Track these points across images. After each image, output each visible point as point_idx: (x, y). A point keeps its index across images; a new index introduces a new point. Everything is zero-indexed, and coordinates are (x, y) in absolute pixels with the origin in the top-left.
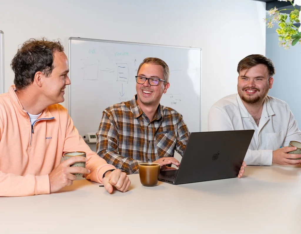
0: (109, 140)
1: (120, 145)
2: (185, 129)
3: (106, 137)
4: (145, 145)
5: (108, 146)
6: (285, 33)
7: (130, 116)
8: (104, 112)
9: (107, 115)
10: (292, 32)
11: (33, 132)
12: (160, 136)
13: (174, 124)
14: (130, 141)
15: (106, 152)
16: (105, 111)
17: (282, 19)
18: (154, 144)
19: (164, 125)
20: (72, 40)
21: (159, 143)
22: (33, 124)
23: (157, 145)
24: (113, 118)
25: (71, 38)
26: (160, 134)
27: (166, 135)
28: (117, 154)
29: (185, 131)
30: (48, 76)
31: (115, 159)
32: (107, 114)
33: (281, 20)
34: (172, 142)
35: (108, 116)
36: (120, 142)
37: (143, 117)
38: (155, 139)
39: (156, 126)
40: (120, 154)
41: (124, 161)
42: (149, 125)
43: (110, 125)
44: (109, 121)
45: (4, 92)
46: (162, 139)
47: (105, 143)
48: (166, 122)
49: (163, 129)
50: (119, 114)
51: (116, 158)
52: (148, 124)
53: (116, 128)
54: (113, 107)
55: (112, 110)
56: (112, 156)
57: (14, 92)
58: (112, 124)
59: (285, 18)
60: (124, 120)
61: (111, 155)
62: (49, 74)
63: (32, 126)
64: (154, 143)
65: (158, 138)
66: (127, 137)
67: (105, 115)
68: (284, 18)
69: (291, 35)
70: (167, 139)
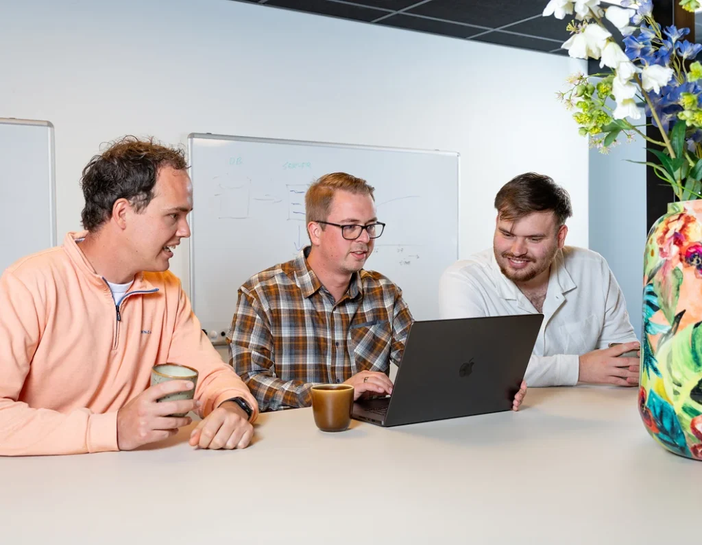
0: (253, 352)
1: (276, 359)
2: (406, 316)
3: (247, 347)
4: (329, 352)
5: (253, 366)
6: (590, 122)
7: (293, 294)
8: (240, 291)
9: (246, 299)
10: (603, 119)
11: (119, 319)
12: (361, 331)
13: (386, 307)
14: (297, 346)
15: (248, 377)
16: (243, 289)
17: (583, 94)
18: (349, 350)
19: (367, 308)
20: (196, 140)
21: (357, 347)
22: (119, 303)
23: (355, 351)
24: (260, 303)
25: (192, 136)
26: (360, 328)
27: (372, 329)
28: (272, 376)
29: (407, 322)
30: (140, 210)
31: (267, 388)
32: (247, 296)
33: (583, 96)
34: (385, 343)
35: (249, 299)
36: (277, 352)
37: (321, 293)
38: (349, 338)
39: (350, 310)
40: (277, 377)
41: (286, 389)
42: (334, 309)
43: (253, 319)
44: (251, 310)
45: (55, 244)
46: (365, 337)
47: (245, 359)
48: (371, 302)
49: (366, 316)
50: (271, 293)
51: (269, 386)
52: (333, 307)
53: (266, 324)
54: (258, 280)
55: (257, 287)
56: (260, 384)
57: (75, 244)
58: (258, 317)
59: (589, 92)
60: (284, 305)
61: (260, 382)
62: (142, 208)
63: (117, 308)
64: (348, 346)
65: (355, 335)
66: (291, 339)
67: (243, 297)
68: (587, 93)
69: (601, 126)
70: (374, 337)
